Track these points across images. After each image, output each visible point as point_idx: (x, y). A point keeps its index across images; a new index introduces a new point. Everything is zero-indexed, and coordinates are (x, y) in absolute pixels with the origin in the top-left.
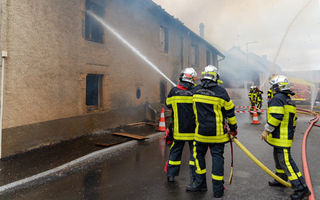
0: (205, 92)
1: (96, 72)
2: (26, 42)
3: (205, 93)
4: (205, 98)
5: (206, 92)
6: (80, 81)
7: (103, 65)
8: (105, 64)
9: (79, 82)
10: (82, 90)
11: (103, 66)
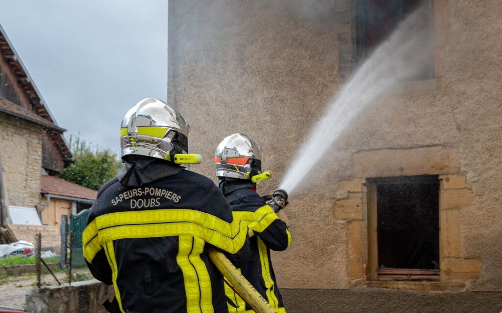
0: (143, 197)
1: (402, 169)
2: (205, 133)
3: (144, 203)
4: (145, 220)
5: (147, 197)
6: (339, 200)
7: (430, 146)
8: (437, 142)
9: (338, 203)
10: (349, 222)
11: (429, 149)
